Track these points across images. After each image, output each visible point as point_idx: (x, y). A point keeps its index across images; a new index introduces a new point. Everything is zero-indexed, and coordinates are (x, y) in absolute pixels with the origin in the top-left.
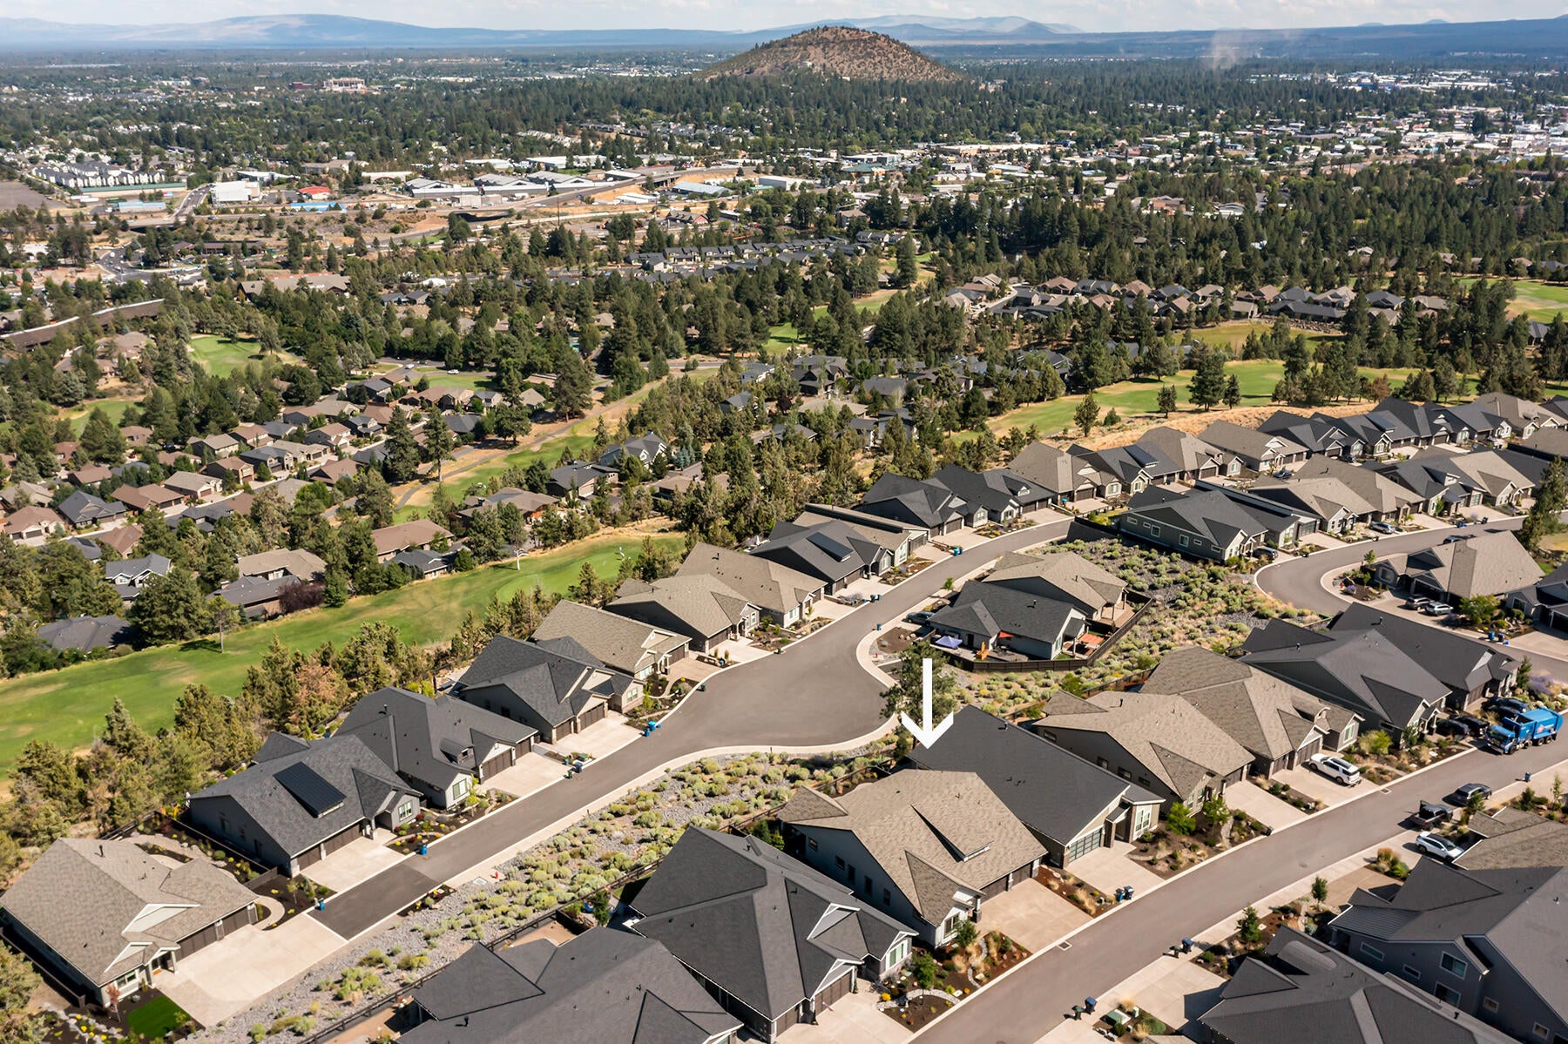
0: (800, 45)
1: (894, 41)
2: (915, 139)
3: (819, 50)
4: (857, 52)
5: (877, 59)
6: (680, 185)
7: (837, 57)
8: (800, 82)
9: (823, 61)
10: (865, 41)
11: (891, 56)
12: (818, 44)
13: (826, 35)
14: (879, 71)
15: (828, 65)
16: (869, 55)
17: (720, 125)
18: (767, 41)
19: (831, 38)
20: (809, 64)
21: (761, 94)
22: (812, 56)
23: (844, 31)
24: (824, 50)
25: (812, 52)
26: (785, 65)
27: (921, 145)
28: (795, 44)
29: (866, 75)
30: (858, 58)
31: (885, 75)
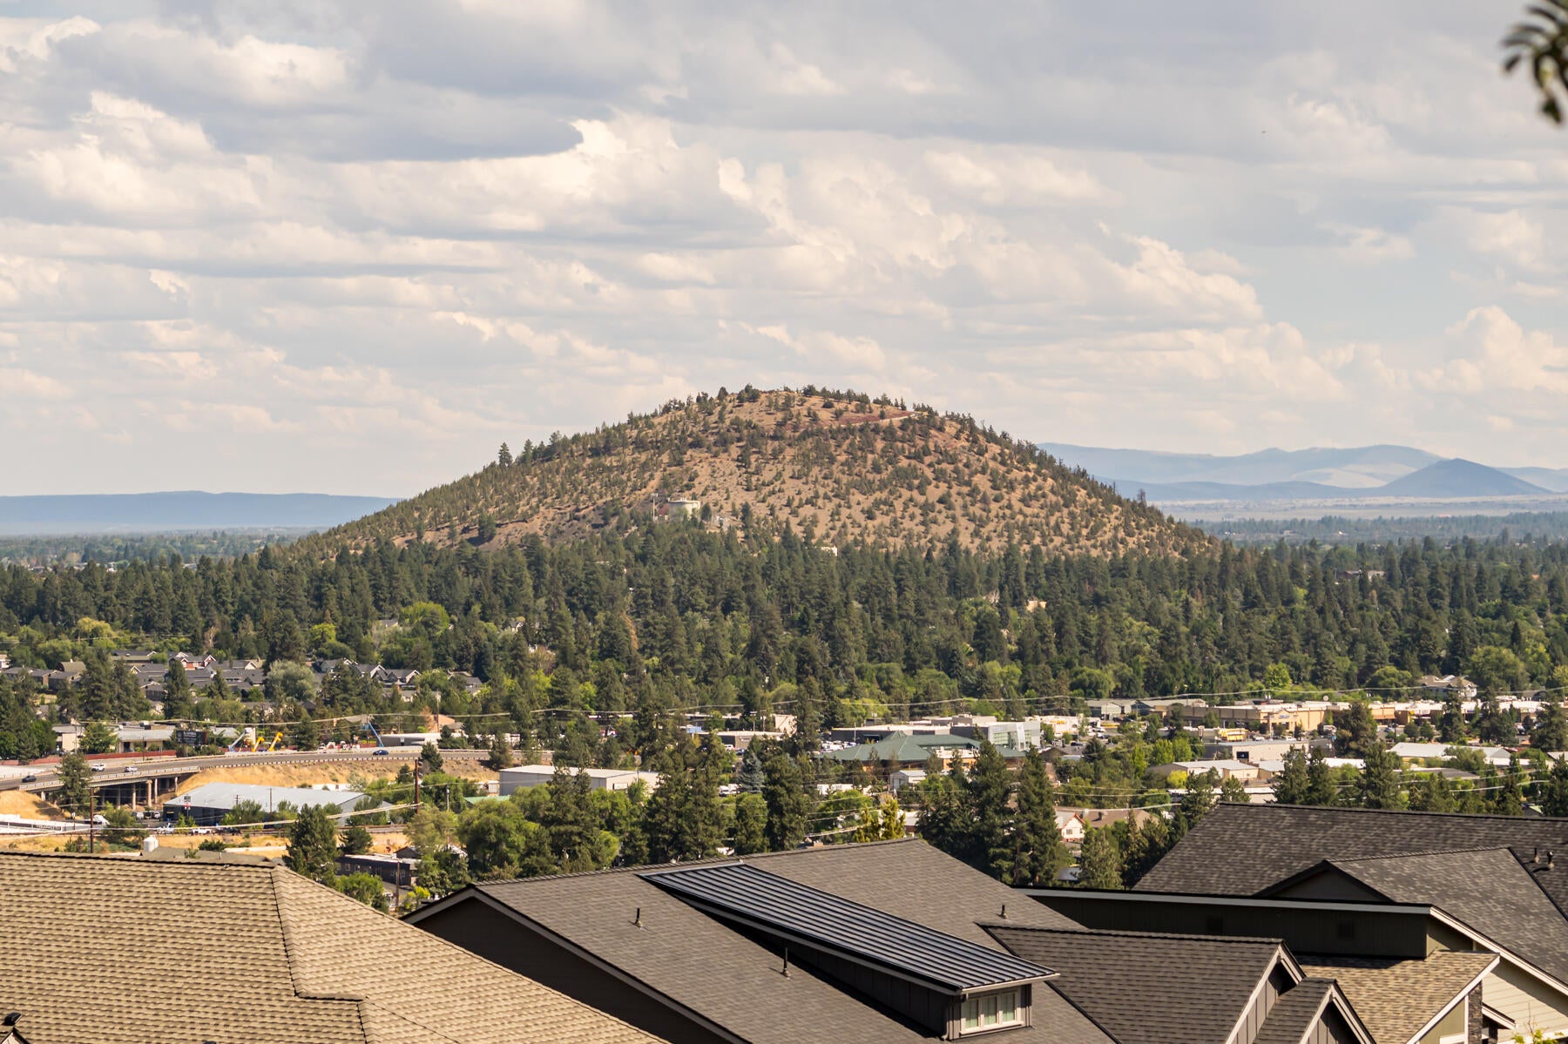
0: (658, 446)
1: (990, 436)
2: (1092, 689)
3: (726, 463)
4: (864, 469)
5: (934, 492)
6: (197, 794)
7: (791, 488)
8: (657, 552)
9: (741, 498)
10: (889, 434)
11: (983, 482)
12: (724, 443)
13: (747, 413)
14: (943, 529)
15: (760, 511)
16: (904, 477)
17: (362, 656)
18: (542, 439)
19: (769, 422)
20: (692, 506)
21: (518, 582)
22: (703, 479)
23: (816, 401)
24: (742, 461)
25: (703, 471)
26: (606, 514)
27: (1111, 708)
28: (640, 445)
29: (897, 543)
30: (866, 488)
31: (964, 540)
